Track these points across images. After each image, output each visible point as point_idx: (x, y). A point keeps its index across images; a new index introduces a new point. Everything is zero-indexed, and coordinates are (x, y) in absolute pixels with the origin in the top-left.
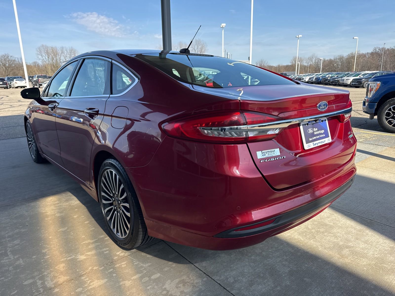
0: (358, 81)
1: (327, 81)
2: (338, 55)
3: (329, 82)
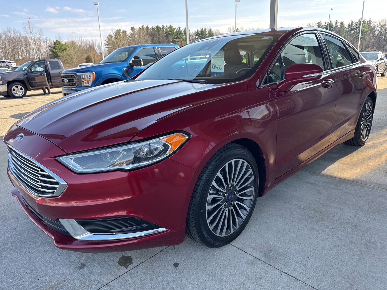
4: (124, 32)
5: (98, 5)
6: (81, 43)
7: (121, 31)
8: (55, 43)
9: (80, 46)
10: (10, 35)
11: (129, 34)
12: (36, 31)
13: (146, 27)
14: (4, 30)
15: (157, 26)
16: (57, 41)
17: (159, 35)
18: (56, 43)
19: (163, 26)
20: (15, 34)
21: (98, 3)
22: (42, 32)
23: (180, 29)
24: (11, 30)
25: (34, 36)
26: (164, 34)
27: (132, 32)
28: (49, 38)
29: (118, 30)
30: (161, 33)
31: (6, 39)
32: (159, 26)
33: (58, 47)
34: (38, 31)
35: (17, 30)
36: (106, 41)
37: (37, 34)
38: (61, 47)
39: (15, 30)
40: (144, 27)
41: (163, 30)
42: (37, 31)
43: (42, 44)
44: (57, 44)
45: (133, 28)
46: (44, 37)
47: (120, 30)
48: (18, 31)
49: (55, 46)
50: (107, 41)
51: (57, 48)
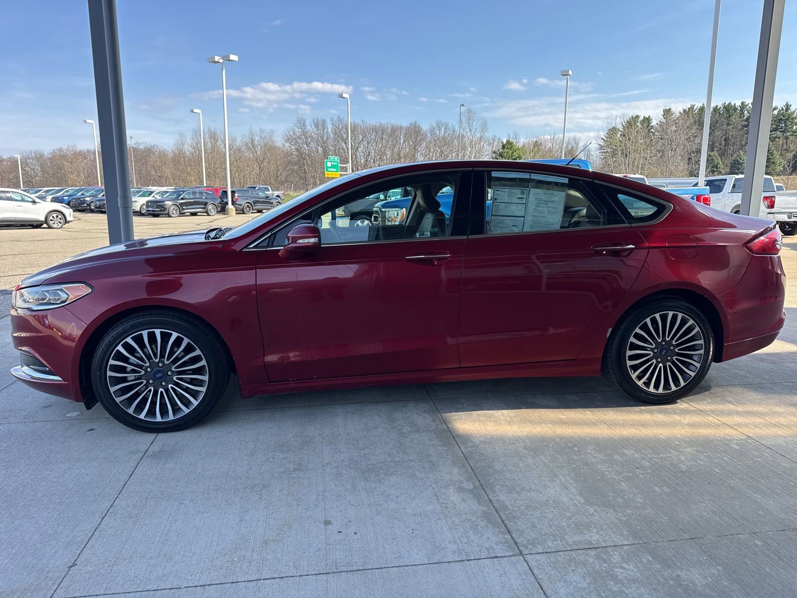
0: (157, 205)
1: (85, 205)
2: (31, 152)
3: (89, 207)
4: (647, 120)
5: (570, 75)
6: (553, 145)
7: (641, 118)
8: (504, 147)
9: (550, 150)
10: (439, 133)
11: (657, 124)
12: (477, 126)
13: (699, 107)
14: (432, 125)
15: (727, 103)
16: (508, 142)
17: (728, 125)
18: (506, 147)
19: (743, 103)
20: (447, 132)
21: (570, 73)
22: (487, 126)
23: (787, 109)
24: (443, 125)
25: (472, 133)
26: (742, 121)
27: (664, 121)
28: (498, 137)
29: (634, 116)
30: (734, 121)
31: (432, 140)
32: (733, 105)
33: (508, 152)
34: (481, 125)
35: (450, 125)
36: (603, 139)
37: (477, 131)
38: (512, 153)
39: (448, 125)
40: (695, 107)
41: (743, 113)
42: (479, 124)
43: (486, 147)
44: (508, 148)
45: (667, 112)
46: (489, 134)
47: (637, 117)
48: (452, 125)
49: (503, 151)
50: (605, 139)
51: (505, 154)
